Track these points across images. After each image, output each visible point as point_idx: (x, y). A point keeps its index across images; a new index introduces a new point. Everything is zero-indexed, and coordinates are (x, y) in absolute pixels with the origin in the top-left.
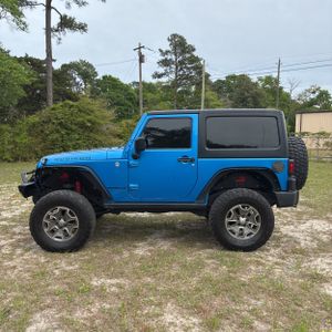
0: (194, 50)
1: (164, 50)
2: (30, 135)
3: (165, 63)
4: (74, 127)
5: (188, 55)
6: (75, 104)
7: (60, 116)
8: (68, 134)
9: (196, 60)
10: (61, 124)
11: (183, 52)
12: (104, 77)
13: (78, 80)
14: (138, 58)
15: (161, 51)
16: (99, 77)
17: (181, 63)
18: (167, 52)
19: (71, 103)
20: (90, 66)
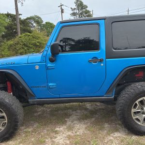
0: (87, 7)
1: (73, 8)
2: (9, 50)
3: (74, 14)
4: (31, 46)
5: (84, 10)
6: (31, 34)
7: (23, 40)
8: (28, 49)
9: (88, 12)
10: (24, 44)
11: (82, 9)
12: (46, 23)
13: (34, 25)
14: (60, 10)
15: (71, 8)
16: (44, 23)
17: (81, 14)
18: (75, 9)
19: (29, 34)
20: (39, 18)
